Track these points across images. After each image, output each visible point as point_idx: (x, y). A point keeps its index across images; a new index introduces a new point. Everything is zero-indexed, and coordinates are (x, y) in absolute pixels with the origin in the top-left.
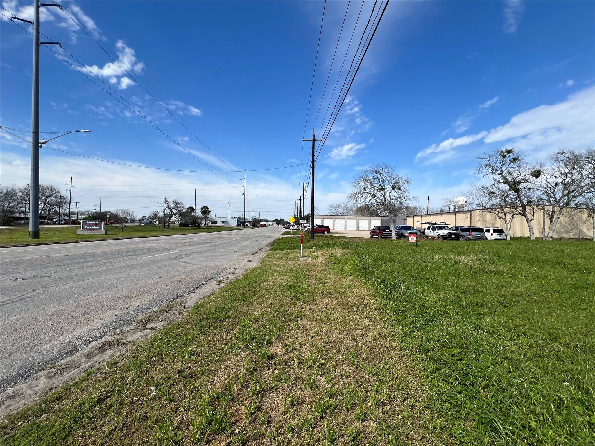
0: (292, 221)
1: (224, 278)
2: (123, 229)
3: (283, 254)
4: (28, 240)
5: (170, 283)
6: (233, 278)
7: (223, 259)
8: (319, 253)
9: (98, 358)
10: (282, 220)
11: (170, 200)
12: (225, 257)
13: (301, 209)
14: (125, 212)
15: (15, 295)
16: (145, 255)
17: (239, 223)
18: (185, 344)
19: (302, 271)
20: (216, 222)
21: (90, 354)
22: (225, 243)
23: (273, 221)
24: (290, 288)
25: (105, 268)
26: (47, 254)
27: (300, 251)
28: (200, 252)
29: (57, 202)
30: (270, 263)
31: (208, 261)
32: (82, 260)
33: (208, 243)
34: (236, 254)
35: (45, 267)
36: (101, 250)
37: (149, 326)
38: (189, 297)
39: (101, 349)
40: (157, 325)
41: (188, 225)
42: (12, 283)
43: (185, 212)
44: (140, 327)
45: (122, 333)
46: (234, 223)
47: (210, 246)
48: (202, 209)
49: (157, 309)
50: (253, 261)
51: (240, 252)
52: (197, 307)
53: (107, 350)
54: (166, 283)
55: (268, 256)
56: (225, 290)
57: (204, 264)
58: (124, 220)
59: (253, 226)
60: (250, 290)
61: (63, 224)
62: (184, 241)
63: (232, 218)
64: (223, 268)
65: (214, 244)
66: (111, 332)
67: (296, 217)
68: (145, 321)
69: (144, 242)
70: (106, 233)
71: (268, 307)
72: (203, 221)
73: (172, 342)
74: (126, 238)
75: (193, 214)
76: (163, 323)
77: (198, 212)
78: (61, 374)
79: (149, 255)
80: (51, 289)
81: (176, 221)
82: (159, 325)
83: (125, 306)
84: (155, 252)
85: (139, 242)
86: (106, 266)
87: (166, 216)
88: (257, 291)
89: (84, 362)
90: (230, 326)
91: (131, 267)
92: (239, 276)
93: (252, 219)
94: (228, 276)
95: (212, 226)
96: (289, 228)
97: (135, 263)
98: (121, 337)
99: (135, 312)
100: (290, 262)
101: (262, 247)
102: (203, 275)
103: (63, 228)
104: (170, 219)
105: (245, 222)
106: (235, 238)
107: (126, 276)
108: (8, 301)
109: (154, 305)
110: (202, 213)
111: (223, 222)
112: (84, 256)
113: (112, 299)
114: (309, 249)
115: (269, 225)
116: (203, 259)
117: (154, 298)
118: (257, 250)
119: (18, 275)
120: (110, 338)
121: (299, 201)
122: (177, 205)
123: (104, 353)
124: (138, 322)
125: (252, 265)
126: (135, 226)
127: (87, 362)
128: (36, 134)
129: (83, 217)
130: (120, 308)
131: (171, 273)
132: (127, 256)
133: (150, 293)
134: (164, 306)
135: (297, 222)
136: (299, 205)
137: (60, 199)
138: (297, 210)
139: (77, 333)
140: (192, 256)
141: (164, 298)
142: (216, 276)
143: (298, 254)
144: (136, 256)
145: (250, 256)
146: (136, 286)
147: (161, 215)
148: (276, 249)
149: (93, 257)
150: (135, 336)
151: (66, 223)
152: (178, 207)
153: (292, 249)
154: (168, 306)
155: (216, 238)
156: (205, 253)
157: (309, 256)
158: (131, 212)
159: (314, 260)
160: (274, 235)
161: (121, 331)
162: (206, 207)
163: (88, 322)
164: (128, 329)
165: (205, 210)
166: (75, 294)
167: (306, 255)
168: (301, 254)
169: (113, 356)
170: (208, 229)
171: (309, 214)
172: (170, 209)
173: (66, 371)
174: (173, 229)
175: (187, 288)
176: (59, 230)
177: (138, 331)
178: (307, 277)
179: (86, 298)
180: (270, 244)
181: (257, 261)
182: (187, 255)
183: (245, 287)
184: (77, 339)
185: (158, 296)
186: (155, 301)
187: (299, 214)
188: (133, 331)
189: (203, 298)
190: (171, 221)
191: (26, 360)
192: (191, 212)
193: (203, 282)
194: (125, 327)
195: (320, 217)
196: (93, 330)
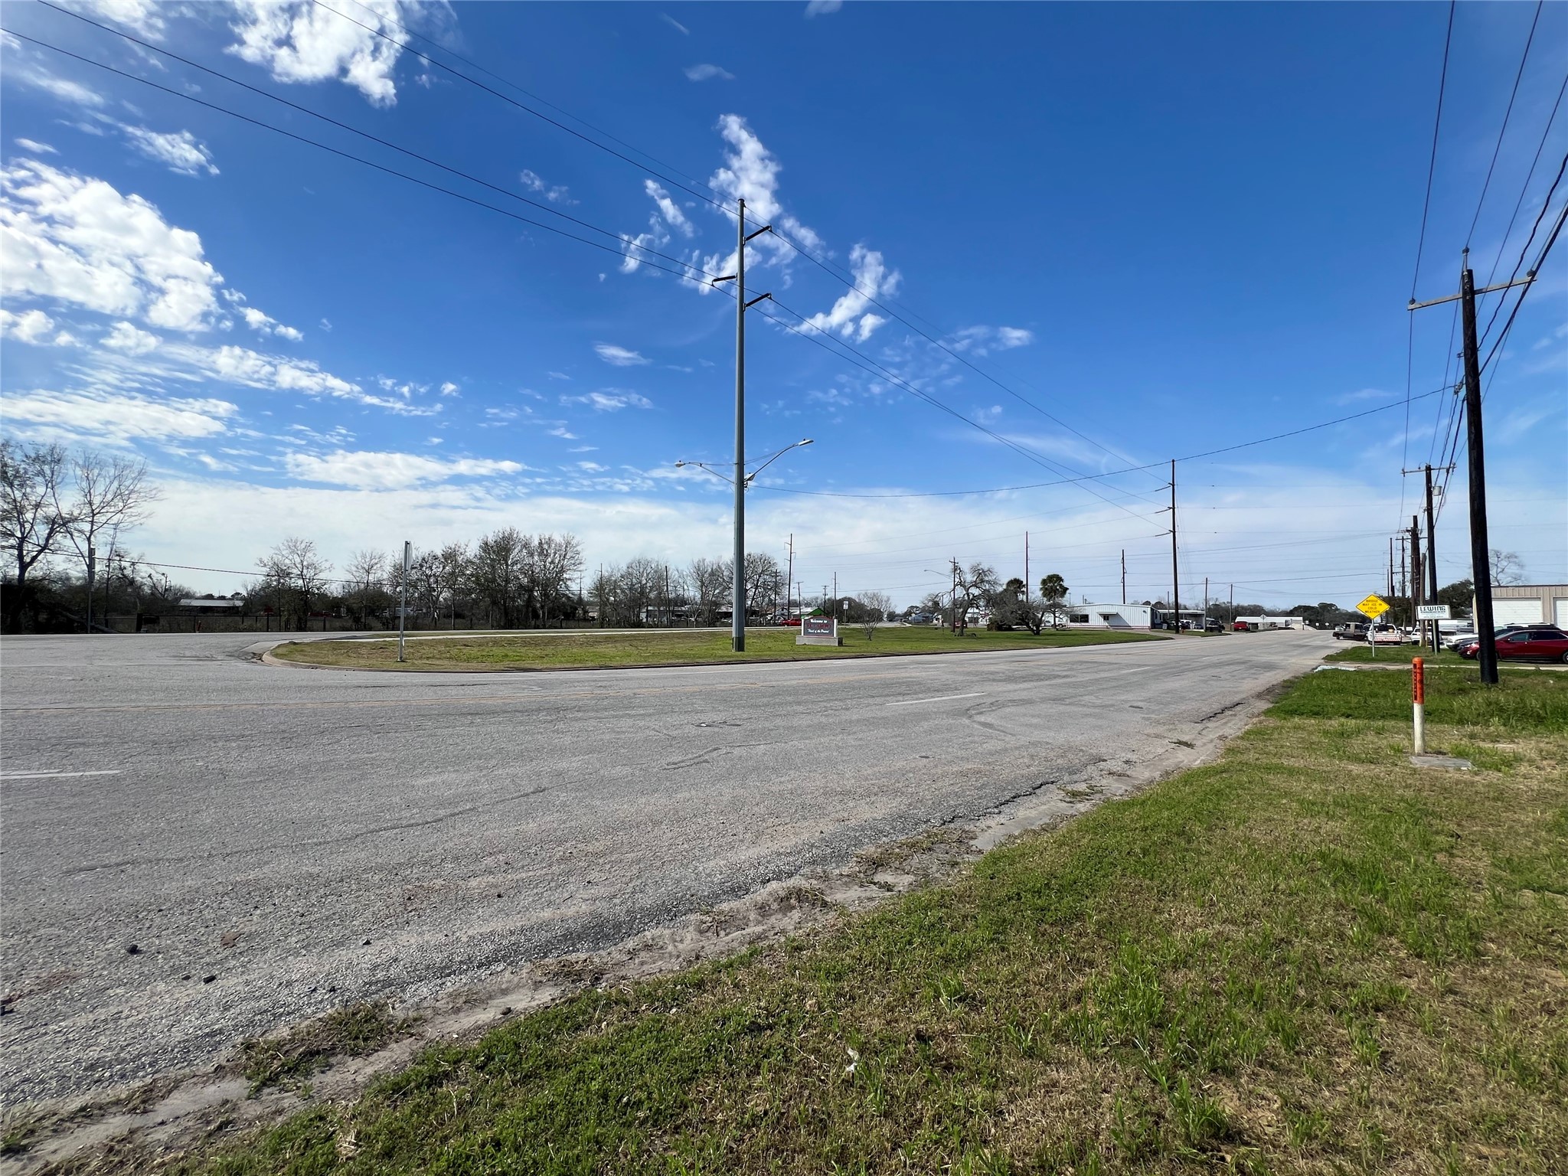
0: (1377, 611)
1: (1091, 787)
2: (870, 634)
3: (1326, 733)
4: (730, 654)
5: (944, 775)
6: (1120, 792)
7: (1094, 727)
8: (1524, 746)
9: (775, 921)
10: (1326, 607)
11: (965, 566)
12: (1100, 722)
13: (1422, 564)
14: (874, 597)
15: (692, 753)
16: (901, 698)
17: (1158, 621)
18: (947, 960)
19: (1419, 812)
20: (1085, 618)
21: (764, 907)
22: (1105, 679)
23: (1291, 613)
24: (1346, 872)
25: (823, 720)
27: (1410, 728)
28: (1030, 702)
29: (772, 584)
30: (1265, 761)
31: (1049, 728)
32: (790, 699)
33: (1059, 676)
34: (1138, 716)
35: (739, 707)
36: (826, 679)
37: (880, 877)
38: (983, 823)
39: (785, 902)
40: (897, 880)
41: (1010, 626)
42: (694, 731)
43: (1001, 593)
44: (862, 875)
45: (825, 877)
46: (1141, 620)
47: (1060, 685)
48: (1044, 582)
49: (902, 838)
50: (1198, 743)
51: (1153, 712)
52: (998, 859)
53: (794, 908)
54: (934, 775)
55: (1259, 733)
56: (1093, 825)
57: (1037, 736)
58: (876, 615)
59: (1207, 629)
60: (1169, 843)
61: (780, 625)
62: (992, 668)
63: (1135, 604)
64: (1091, 755)
65: (1073, 680)
66: (806, 870)
67: (1398, 594)
68: (874, 863)
69: (904, 666)
70: (840, 643)
71: (1234, 922)
72: (1046, 614)
73: (917, 941)
74: (873, 654)
75: (1021, 597)
76: (910, 878)
77: (1035, 593)
78: (717, 933)
79: (909, 697)
80: (736, 752)
81: (981, 617)
82: (903, 882)
83: (839, 816)
84: (922, 692)
85: (895, 666)
86: (826, 716)
87: (956, 603)
88: (1199, 852)
89: (753, 921)
91: (871, 723)
92: (1139, 788)
93: (1202, 606)
94: (1104, 782)
95: (1075, 629)
96: (1363, 638)
97: (879, 714)
98: (822, 886)
99: (857, 834)
100: (1356, 769)
101: (1236, 699)
102: (1028, 767)
103: (778, 632)
104: (965, 612)
105: (1177, 617)
106: (1140, 666)
107: (857, 743)
108: (683, 762)
109: (899, 826)
110: (1044, 595)
111: (1106, 617)
112: (795, 691)
113: (822, 791)
114: (1461, 722)
115: (1273, 626)
116: (1035, 721)
117: (902, 807)
118: (1216, 707)
119: (703, 717)
120: (804, 884)
121: (1408, 535)
122: (981, 576)
123: (789, 914)
124: (860, 861)
125: (1192, 758)
126: (894, 629)
127: (759, 923)
129: (810, 610)
130: (833, 815)
131: (950, 750)
132: (867, 697)
133: (897, 792)
134: (918, 834)
135: (1401, 611)
136: (1409, 552)
137: (776, 576)
138: (1397, 569)
139: (753, 852)
140: (1008, 710)
141: (921, 813)
142: (1066, 778)
143: (1399, 739)
144: (883, 699)
145: (1186, 727)
146: (869, 771)
147: (946, 602)
148: (1292, 713)
149: (809, 694)
150: (849, 894)
151: (783, 623)
152: (982, 581)
153: (1371, 717)
154: (929, 837)
155: (1082, 662)
156: (1044, 706)
157: (1460, 754)
158: (885, 599)
159: (1494, 776)
160: (1292, 660)
161: (825, 872)
162: (1055, 579)
163: (774, 833)
164: (837, 872)
165: (1054, 586)
166: (767, 768)
167: (1446, 747)
168: (1418, 742)
169: (800, 929)
170: (1062, 638)
171: (1466, 584)
172: (964, 587)
173: (725, 930)
174: (973, 636)
175: (980, 798)
176: (774, 636)
177: (857, 884)
178: (1443, 840)
179: (782, 779)
180: (1269, 691)
181: (1210, 746)
182: (996, 705)
183: (1154, 827)
184: (751, 865)
185: (910, 805)
186: (901, 817)
187: (1408, 585)
188: (846, 879)
189: (1021, 836)
190: (968, 615)
191: (679, 881)
192: (1016, 593)
193: (1026, 788)
194: (834, 865)
195: (1525, 591)
196: (779, 854)
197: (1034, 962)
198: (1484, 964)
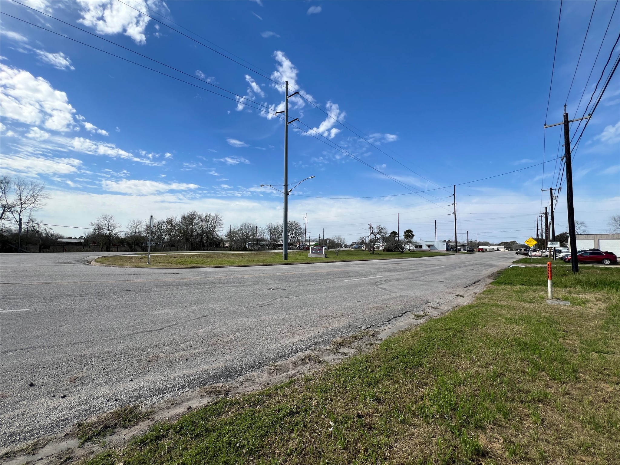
0: (532, 244)
1: (424, 313)
2: (337, 253)
3: (514, 291)
4: (282, 261)
5: (367, 309)
6: (436, 315)
7: (425, 290)
8: (589, 296)
9: (300, 368)
11: (374, 226)
12: (427, 287)
13: (549, 226)
14: (339, 238)
15: (266, 301)
16: (350, 278)
17: (449, 248)
18: (369, 383)
19: (551, 322)
20: (421, 247)
21: (295, 363)
22: (429, 271)
23: (500, 245)
24: (525, 346)
25: (319, 287)
26: (289, 272)
27: (547, 289)
28: (400, 280)
29: (298, 233)
30: (491, 302)
31: (408, 290)
32: (306, 279)
33: (411, 270)
34: (442, 285)
35: (285, 282)
36: (320, 271)
37: (342, 350)
38: (382, 328)
39: (304, 361)
40: (349, 351)
41: (392, 250)
42: (267, 291)
43: (389, 237)
44: (335, 349)
45: (320, 351)
46: (442, 247)
47: (412, 273)
48: (405, 233)
49: (351, 334)
50: (466, 295)
51: (448, 283)
52: (389, 342)
53: (307, 363)
54: (363, 309)
55: (488, 292)
56: (426, 329)
57: (403, 293)
58: (340, 245)
59: (468, 251)
60: (456, 335)
61: (302, 249)
62: (386, 266)
63: (440, 241)
64: (424, 300)
65: (417, 271)
66: (312, 348)
67: (540, 237)
68: (340, 345)
69: (351, 265)
70: (326, 257)
71: (482, 367)
72: (406, 245)
73: (357, 376)
75: (396, 238)
76: (354, 350)
77: (401, 237)
78: (276, 374)
79: (352, 278)
80: (284, 300)
81: (380, 246)
82: (351, 352)
84: (358, 276)
85: (347, 266)
86: (320, 285)
87: (371, 241)
88: (467, 339)
89: (291, 369)
90: (423, 379)
91: (338, 288)
92: (443, 313)
93: (466, 242)
94: (429, 311)
95: (417, 251)
96: (527, 254)
97: (341, 284)
98: (319, 354)
99: (333, 333)
100: (526, 305)
101: (480, 278)
102: (400, 305)
103: (301, 252)
104: (374, 244)
105: (456, 246)
106: (443, 265)
107: (332, 296)
108: (263, 304)
109: (349, 329)
110: (405, 238)
111: (429, 246)
112: (308, 275)
113: (318, 315)
114: (566, 287)
115: (493, 250)
116: (402, 287)
117: (350, 322)
118: (472, 281)
119: (271, 286)
120: (312, 353)
121: (544, 215)
122: (381, 230)
123: (305, 366)
124: (334, 344)
125: (463, 301)
126: (347, 251)
127: (293, 369)
128: (286, 186)
129: (313, 243)
130: (323, 325)
131: (369, 299)
132: (336, 278)
133: (349, 316)
134: (357, 333)
135: (541, 244)
136: (544, 221)
137: (300, 230)
138: (540, 228)
139: (291, 341)
140: (392, 283)
141: (358, 324)
142: (415, 310)
143: (542, 294)
144: (343, 279)
145: (460, 289)
146: (337, 307)
147: (367, 240)
148: (501, 283)
149: (313, 277)
150: (330, 357)
151: (303, 249)
152: (381, 232)
153: (532, 285)
154: (361, 334)
155: (420, 264)
156: (406, 281)
157: (566, 299)
158: (343, 239)
159: (579, 308)
160: (500, 263)
161: (320, 348)
162: (409, 231)
163: (299, 333)
164: (325, 348)
165: (409, 234)
166: (296, 306)
167: (560, 296)
168: (550, 295)
169: (310, 372)
170: (412, 254)
171: (566, 233)
172: (374, 234)
173: (279, 372)
174: (378, 254)
175: (381, 318)
176: (299, 254)
177: (333, 353)
178: (561, 333)
179: (303, 311)
180: (492, 275)
181: (470, 297)
182: (387, 281)
183: (450, 329)
184: (291, 346)
185: (354, 321)
186: (350, 326)
187: (544, 234)
188: (329, 351)
189: (397, 333)
190: (375, 246)
191: (261, 353)
192: (394, 237)
193: (399, 314)
194: (323, 345)
195: (588, 237)
196: (301, 341)
197: (404, 384)
198: (579, 382)
